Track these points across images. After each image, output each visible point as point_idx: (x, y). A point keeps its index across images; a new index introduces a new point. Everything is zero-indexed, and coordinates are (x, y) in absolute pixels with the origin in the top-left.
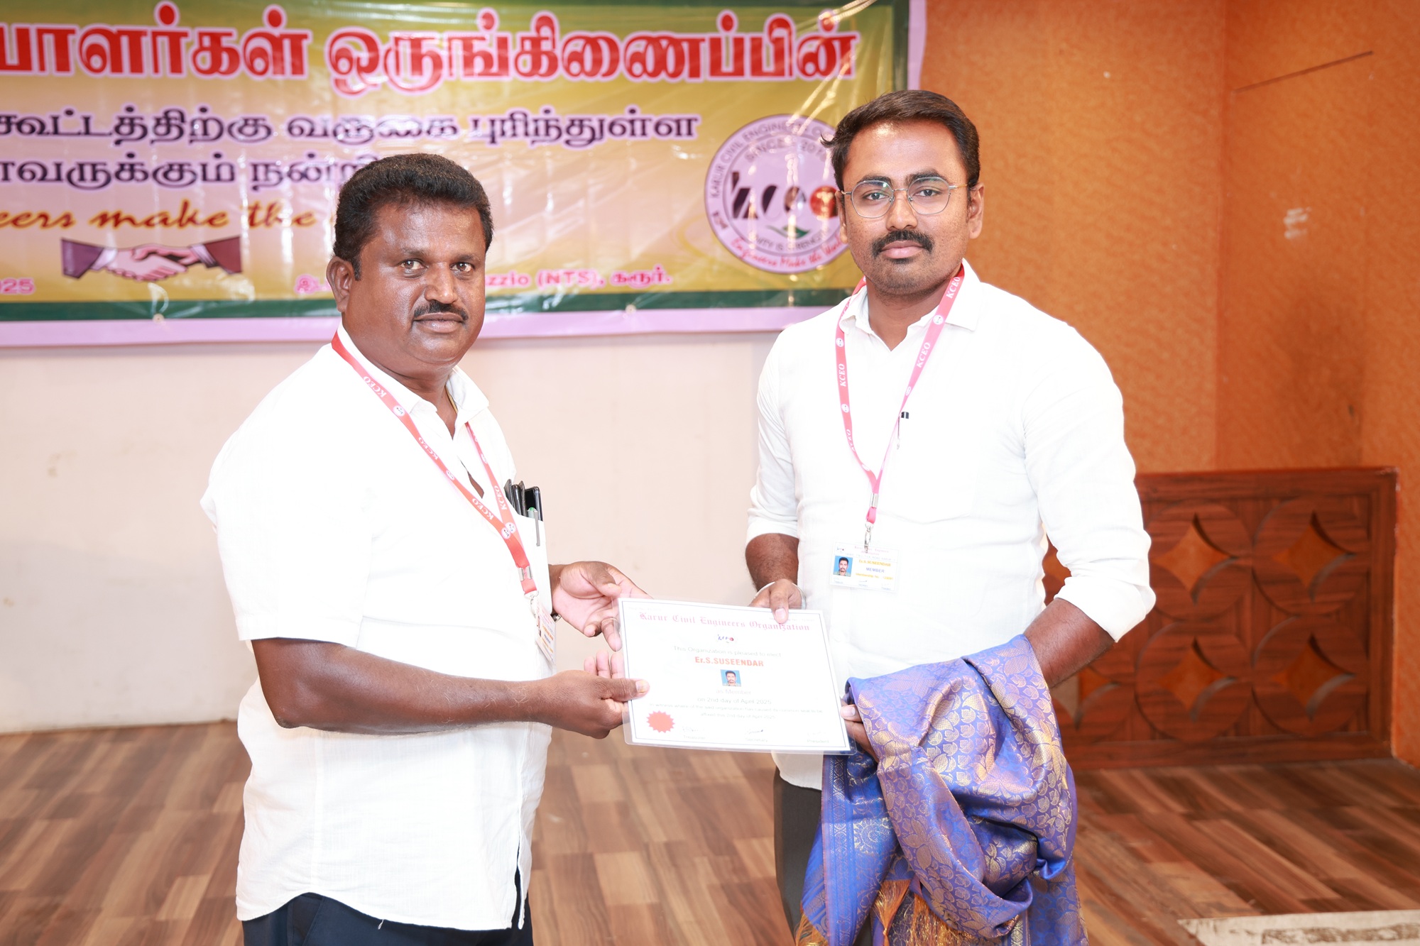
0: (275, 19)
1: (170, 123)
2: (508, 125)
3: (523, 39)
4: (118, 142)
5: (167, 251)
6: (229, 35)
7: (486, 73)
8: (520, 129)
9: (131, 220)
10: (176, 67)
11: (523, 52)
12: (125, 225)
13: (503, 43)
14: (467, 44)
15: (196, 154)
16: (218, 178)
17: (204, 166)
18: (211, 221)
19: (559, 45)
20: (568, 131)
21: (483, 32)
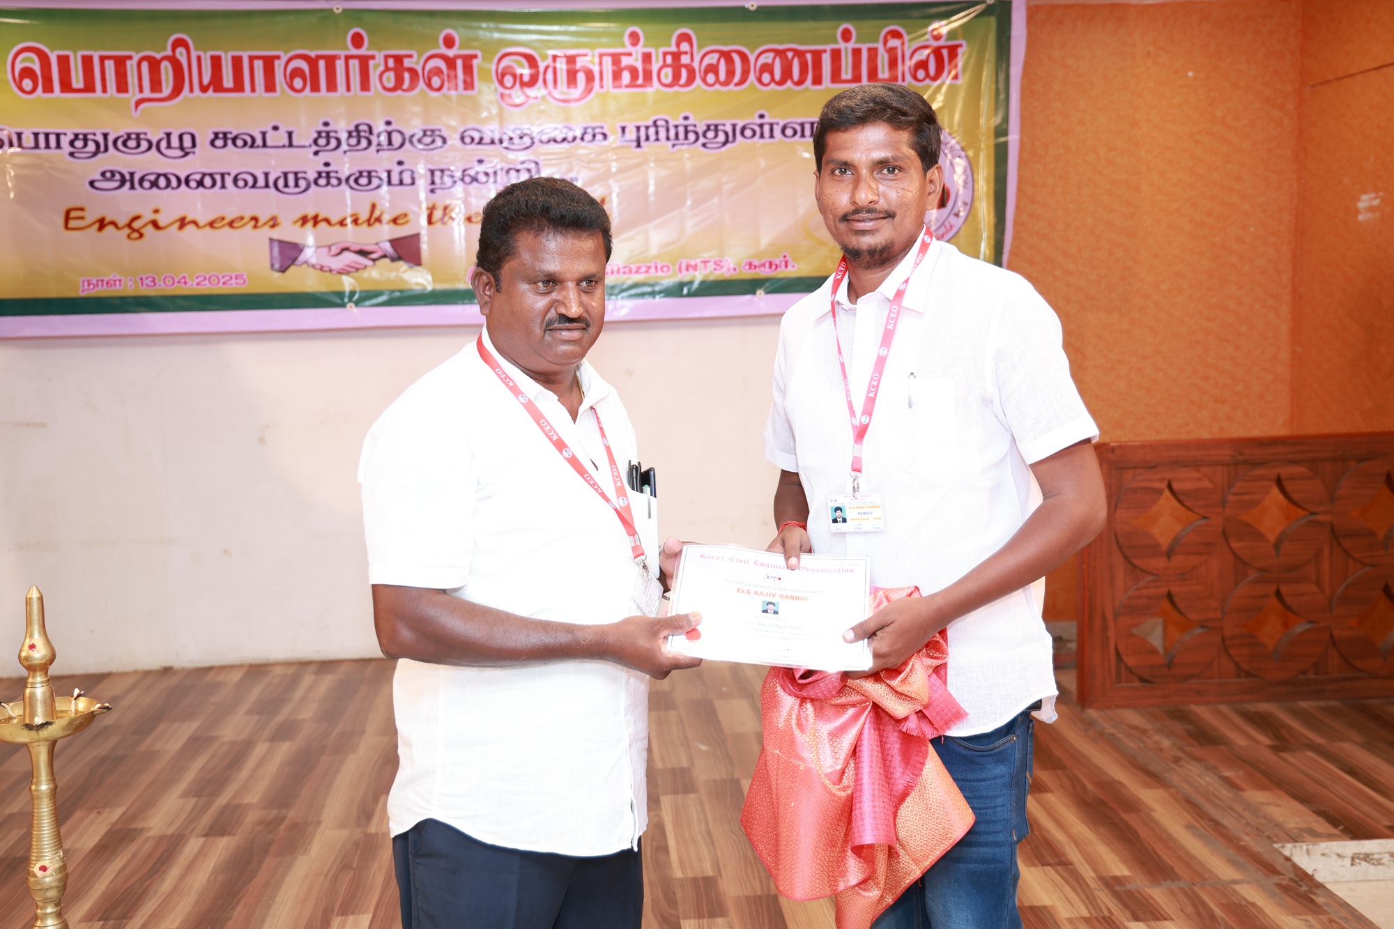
1: (361, 135)
2: (652, 131)
3: (665, 54)
4: (316, 153)
5: (357, 248)
6: (410, 56)
7: (632, 85)
8: (662, 134)
9: (327, 221)
10: (365, 86)
11: (665, 65)
12: (323, 225)
13: (647, 58)
14: (616, 59)
15: (382, 162)
16: (401, 183)
17: (389, 173)
18: (395, 221)
19: (697, 58)
20: (704, 135)
21: (629, 49)
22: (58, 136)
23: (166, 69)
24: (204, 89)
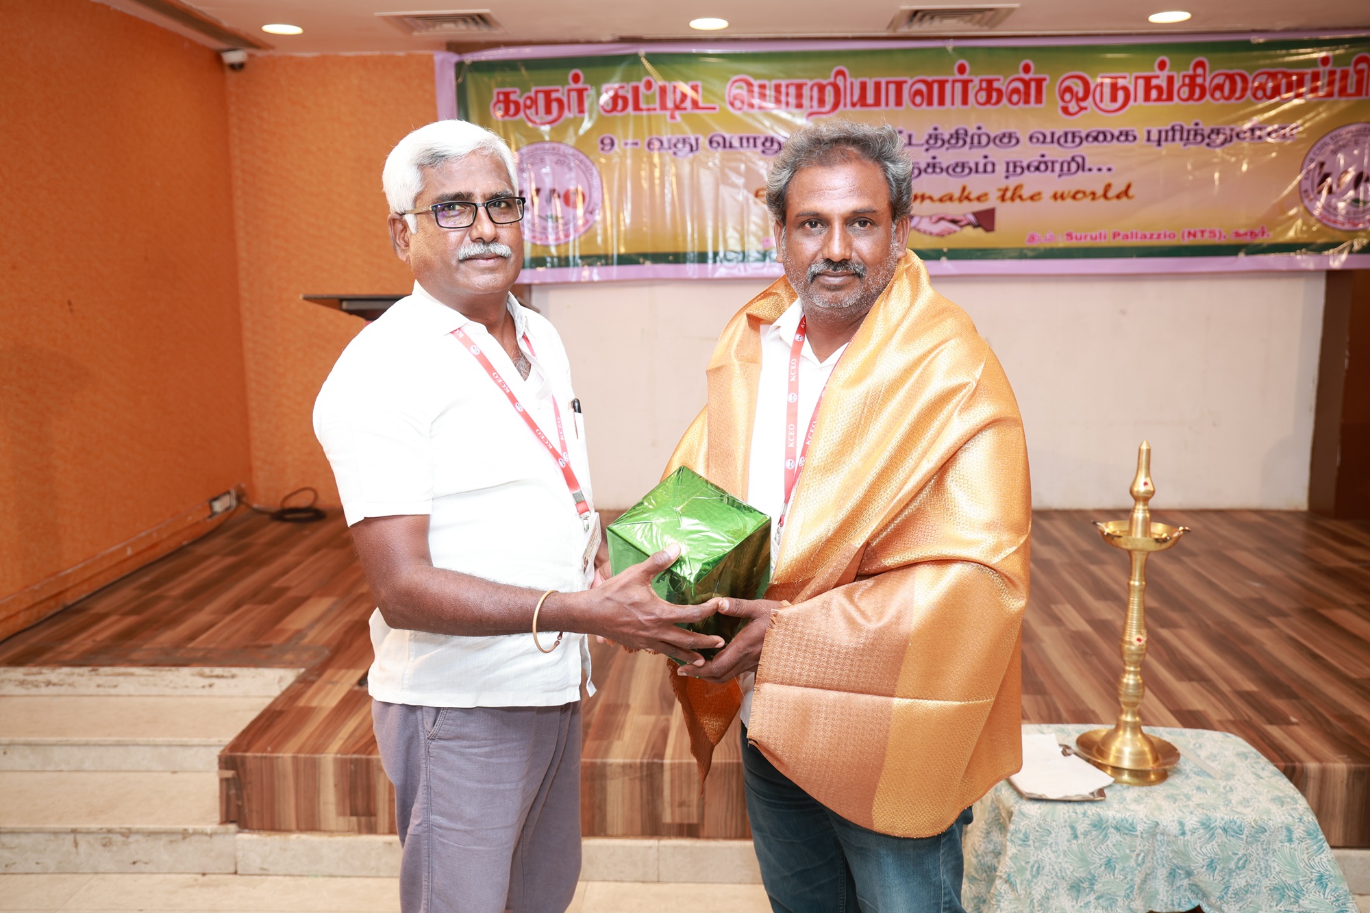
0: (1027, 69)
1: (959, 137)
2: (1170, 134)
3: (1184, 77)
4: (927, 150)
5: (950, 217)
6: (998, 80)
7: (1159, 99)
8: (1178, 135)
9: (931, 198)
10: (965, 101)
11: (1184, 85)
12: (927, 202)
13: (1170, 80)
14: (1148, 80)
15: (972, 156)
16: (985, 171)
17: (977, 164)
18: (979, 199)
19: (1208, 79)
20: (1209, 137)
21: (1157, 72)
22: (755, 139)
23: (829, 92)
24: (854, 105)
